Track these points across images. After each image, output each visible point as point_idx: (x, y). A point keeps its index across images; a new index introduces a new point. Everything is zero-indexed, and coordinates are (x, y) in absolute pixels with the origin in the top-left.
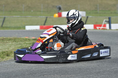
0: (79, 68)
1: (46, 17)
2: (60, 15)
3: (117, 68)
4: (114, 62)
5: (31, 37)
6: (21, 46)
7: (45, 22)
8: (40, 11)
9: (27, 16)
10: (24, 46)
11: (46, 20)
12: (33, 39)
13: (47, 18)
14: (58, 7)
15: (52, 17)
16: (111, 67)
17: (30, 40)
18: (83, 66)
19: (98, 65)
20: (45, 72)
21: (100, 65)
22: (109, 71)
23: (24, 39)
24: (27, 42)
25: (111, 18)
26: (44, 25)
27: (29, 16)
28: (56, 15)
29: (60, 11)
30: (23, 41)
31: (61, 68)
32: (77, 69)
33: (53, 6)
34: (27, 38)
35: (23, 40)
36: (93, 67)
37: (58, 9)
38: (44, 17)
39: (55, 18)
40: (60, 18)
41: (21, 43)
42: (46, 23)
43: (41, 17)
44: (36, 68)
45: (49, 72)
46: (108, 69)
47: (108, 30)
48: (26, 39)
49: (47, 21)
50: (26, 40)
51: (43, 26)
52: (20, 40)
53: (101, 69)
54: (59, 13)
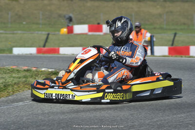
0: (100, 120)
1: (47, 33)
2: (70, 31)
3: (161, 120)
4: (157, 110)
5: (21, 67)
6: (4, 81)
7: (46, 41)
8: (37, 24)
9: (15, 32)
10: (10, 81)
11: (47, 38)
12: (25, 70)
13: (48, 34)
14: (67, 16)
15: (57, 32)
16: (153, 118)
17: (19, 72)
18: (107, 115)
19: (132, 115)
20: (44, 125)
21: (134, 114)
22: (148, 125)
23: (9, 70)
24: (14, 75)
26: (44, 46)
27: (19, 32)
28: (64, 30)
29: (71, 23)
30: (8, 73)
31: (70, 119)
32: (96, 121)
33: (60, 16)
34: (14, 67)
35: (8, 71)
36: (123, 119)
37: (68, 21)
38: (44, 33)
39: (62, 35)
40: (70, 34)
41: (4, 75)
42: (47, 44)
43: (40, 32)
44: (29, 119)
45: (50, 126)
46: (147, 122)
47: (149, 56)
48: (14, 69)
49: (49, 40)
50: (13, 71)
51: (43, 48)
52: (3, 72)
53: (135, 122)
54: (68, 26)
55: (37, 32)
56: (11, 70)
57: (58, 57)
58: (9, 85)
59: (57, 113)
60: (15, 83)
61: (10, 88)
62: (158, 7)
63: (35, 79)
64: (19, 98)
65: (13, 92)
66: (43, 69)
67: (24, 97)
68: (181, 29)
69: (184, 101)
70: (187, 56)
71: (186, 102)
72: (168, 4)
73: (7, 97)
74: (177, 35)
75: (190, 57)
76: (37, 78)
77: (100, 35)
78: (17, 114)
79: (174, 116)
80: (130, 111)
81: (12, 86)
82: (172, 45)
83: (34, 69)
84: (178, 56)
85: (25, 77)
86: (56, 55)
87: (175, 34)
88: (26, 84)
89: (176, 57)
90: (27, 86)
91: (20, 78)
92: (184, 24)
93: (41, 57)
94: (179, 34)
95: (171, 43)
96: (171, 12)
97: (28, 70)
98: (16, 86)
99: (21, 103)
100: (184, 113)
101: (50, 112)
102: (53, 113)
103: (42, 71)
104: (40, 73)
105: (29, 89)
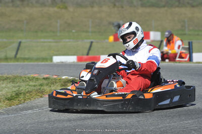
10: (25, 89)
13: (92, 42)
22: (151, 131)
46: (151, 129)
53: (139, 128)
56: (31, 78)
60: (28, 91)
61: (22, 96)
64: (29, 106)
65: (25, 100)
67: (34, 105)
90: (40, 94)
97: (47, 79)
98: (28, 94)
100: (193, 119)
105: (41, 97)
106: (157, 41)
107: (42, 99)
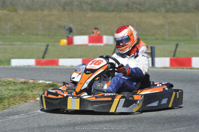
1: (46, 44)
2: (70, 42)
4: (156, 123)
5: (17, 79)
7: (45, 53)
8: (37, 35)
9: (14, 43)
10: (6, 93)
11: (46, 49)
12: (21, 82)
13: (48, 46)
14: (67, 27)
15: (57, 44)
17: (16, 84)
21: (133, 127)
23: (5, 82)
24: (10, 88)
25: (154, 47)
26: (43, 57)
27: (18, 43)
28: (64, 41)
29: (72, 34)
33: (60, 27)
34: (11, 79)
35: (4, 84)
37: (68, 32)
38: (43, 44)
39: (62, 46)
40: (70, 46)
41: (1, 88)
42: (46, 55)
43: (39, 43)
48: (10, 81)
49: (48, 52)
50: (9, 83)
51: (42, 59)
54: (68, 37)
55: (36, 43)
56: (7, 82)
57: (57, 69)
58: (4, 98)
59: (54, 127)
60: (11, 96)
61: (6, 101)
62: (160, 17)
63: (32, 91)
64: (15, 111)
65: (9, 105)
66: (41, 82)
67: (20, 110)
68: (184, 40)
69: (184, 114)
70: (188, 68)
71: (186, 115)
72: (170, 15)
73: (2, 110)
74: (179, 46)
75: (192, 69)
76: (34, 90)
77: (100, 46)
78: (12, 128)
79: (174, 130)
80: (129, 124)
81: (8, 99)
82: (174, 56)
83: (31, 81)
84: (179, 67)
85: (22, 89)
86: (54, 67)
87: (177, 45)
88: (22, 97)
89: (177, 68)
90: (24, 99)
91: (16, 90)
92: (187, 35)
93: (39, 68)
94: (181, 45)
95: (173, 54)
96: (173, 23)
97: (24, 83)
98: (12, 99)
99: (16, 117)
100: (184, 126)
101: (46, 126)
102: (49, 127)
103: (39, 84)
104: (37, 86)
105: (26, 102)
106: (111, 45)
107: (27, 104)
